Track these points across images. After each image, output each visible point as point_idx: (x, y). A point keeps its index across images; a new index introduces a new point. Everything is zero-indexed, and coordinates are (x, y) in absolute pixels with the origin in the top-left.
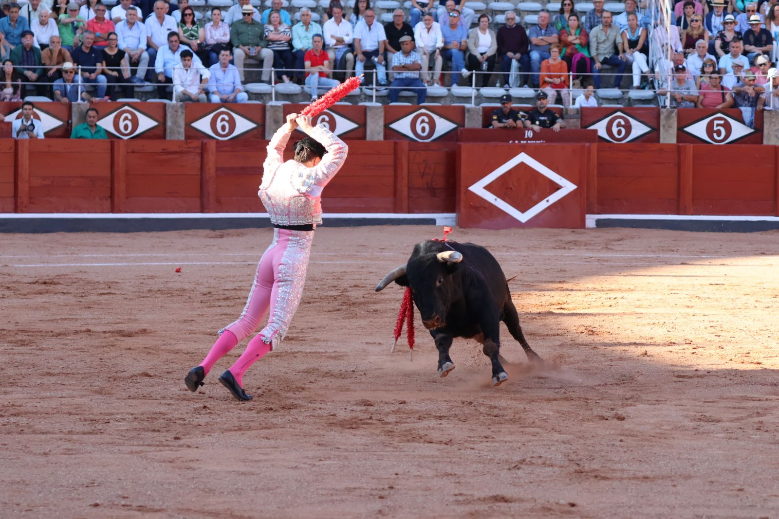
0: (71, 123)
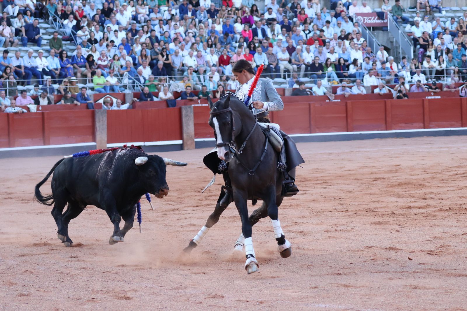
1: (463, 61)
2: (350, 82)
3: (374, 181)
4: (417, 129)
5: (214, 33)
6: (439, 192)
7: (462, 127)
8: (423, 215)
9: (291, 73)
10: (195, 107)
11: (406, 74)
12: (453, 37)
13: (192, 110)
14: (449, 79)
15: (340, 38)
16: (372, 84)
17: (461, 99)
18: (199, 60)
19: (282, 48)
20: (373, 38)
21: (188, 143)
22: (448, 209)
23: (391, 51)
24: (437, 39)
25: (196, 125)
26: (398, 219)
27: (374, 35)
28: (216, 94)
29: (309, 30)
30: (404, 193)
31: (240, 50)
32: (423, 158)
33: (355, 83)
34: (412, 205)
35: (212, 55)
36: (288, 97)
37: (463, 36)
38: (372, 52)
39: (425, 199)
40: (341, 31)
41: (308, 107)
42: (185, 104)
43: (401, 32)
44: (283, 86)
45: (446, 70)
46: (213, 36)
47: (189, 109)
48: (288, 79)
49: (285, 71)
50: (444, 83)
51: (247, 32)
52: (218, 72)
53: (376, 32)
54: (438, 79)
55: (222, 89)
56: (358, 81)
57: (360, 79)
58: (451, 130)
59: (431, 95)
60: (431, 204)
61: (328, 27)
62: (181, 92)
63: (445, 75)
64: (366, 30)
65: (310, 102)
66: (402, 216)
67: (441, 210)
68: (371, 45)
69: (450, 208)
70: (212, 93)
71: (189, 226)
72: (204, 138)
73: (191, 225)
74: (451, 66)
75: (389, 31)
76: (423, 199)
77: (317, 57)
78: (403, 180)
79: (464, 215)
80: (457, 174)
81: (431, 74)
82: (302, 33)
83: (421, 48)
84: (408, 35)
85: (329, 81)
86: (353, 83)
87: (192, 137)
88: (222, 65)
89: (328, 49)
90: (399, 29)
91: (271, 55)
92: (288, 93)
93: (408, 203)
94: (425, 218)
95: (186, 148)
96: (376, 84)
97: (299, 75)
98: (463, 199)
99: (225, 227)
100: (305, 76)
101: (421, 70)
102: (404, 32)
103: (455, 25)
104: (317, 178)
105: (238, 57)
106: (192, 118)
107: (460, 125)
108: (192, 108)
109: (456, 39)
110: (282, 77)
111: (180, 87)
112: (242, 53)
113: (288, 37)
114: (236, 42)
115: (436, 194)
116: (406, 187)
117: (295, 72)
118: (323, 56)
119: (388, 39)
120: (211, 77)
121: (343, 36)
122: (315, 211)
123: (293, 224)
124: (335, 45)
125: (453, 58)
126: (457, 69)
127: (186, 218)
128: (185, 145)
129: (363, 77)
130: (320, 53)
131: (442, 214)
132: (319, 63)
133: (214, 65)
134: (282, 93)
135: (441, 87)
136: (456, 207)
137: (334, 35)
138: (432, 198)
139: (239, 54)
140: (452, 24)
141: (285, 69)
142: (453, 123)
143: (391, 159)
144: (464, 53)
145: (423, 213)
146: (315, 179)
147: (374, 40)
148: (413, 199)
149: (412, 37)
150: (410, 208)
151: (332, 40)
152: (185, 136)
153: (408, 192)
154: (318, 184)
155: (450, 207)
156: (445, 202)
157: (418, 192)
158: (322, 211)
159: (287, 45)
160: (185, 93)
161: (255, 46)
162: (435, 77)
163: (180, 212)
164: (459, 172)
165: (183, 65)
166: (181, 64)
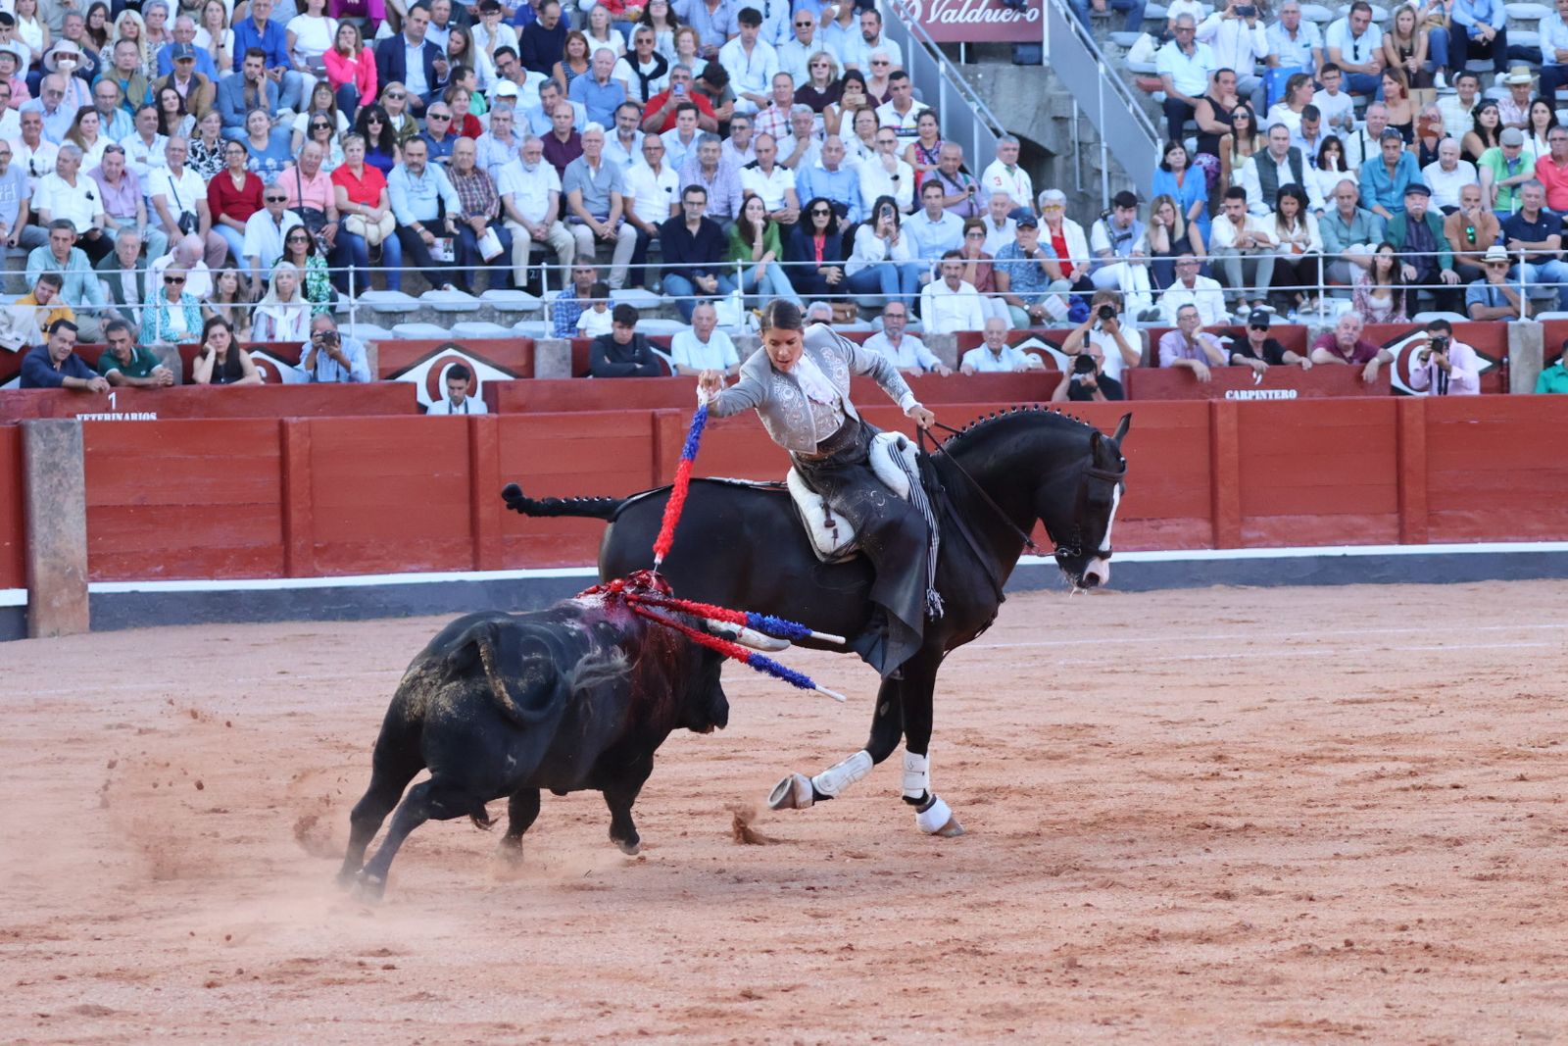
0: (1508, 363)
1: (1410, 218)
2: (854, 313)
3: (974, 802)
4: (1181, 548)
5: (189, 60)
6: (1293, 864)
7: (1402, 541)
8: (1221, 974)
9: (567, 267)
10: (89, 426)
11: (1131, 279)
12: (1361, 100)
13: (79, 440)
14: (1343, 307)
15: (805, 95)
16: (962, 326)
17: (1398, 405)
18: (110, 192)
19: (519, 143)
20: (970, 98)
21: (56, 604)
22: (1340, 945)
23: (1058, 163)
24: (1284, 105)
25: (94, 513)
26: (1098, 992)
27: (974, 83)
28: (198, 361)
29: (658, 57)
30: (1120, 864)
31: (314, 147)
32: (1209, 694)
33: (878, 320)
34: (1167, 923)
35: (177, 171)
36: (554, 385)
37: (1413, 94)
38: (963, 170)
39: (1228, 896)
40: (811, 66)
41: (648, 432)
42: (44, 412)
43: (1108, 73)
44: (525, 328)
45: (1327, 260)
46: (182, 78)
47: (64, 437)
48: (550, 296)
49: (535, 258)
50: (1315, 324)
51: (352, 59)
52: (208, 255)
53: (983, 69)
54: (1287, 302)
55: (226, 342)
56: (895, 308)
57: (901, 300)
58: (1344, 556)
59: (1249, 385)
60: (1255, 923)
61: (749, 43)
62: (25, 349)
63: (1321, 285)
64: (936, 57)
65: (657, 411)
66: (1118, 981)
67: (1307, 952)
68: (959, 132)
69: (1348, 943)
70: (177, 356)
71: (80, 1018)
72: (134, 577)
73: (85, 1010)
74: (1347, 242)
75: (1046, 63)
76: (1217, 895)
77: (695, 189)
78: (1117, 800)
79: (1419, 977)
80: (1379, 777)
81: (1250, 280)
82: (623, 71)
83: (1201, 149)
84: (1139, 85)
85: (749, 307)
86: (869, 319)
87: (74, 573)
88: (224, 217)
89: (741, 146)
90: (1095, 56)
91: (470, 175)
92: (550, 366)
93: (1142, 914)
94: (1229, 991)
95: (43, 628)
96: (979, 326)
97: (607, 273)
98: (1412, 897)
99: (254, 1021)
100: (635, 279)
101: (1201, 257)
102: (1119, 72)
103: (1374, 40)
104: (695, 784)
105: (304, 183)
106: (78, 479)
107: (1395, 531)
108: (79, 429)
109: (1376, 109)
110: (522, 281)
111: (16, 325)
112: (324, 163)
113: (553, 90)
114: (297, 110)
115: (1278, 872)
116: (1134, 835)
117: (586, 259)
118: (719, 185)
119: (1045, 105)
120: (174, 282)
121: (820, 90)
122: (694, 947)
123: (588, 1011)
124: (780, 130)
125: (1360, 204)
126: (1384, 260)
127: (61, 978)
128: (40, 611)
129: (919, 288)
130: (708, 167)
131: (1314, 970)
132: (703, 219)
133: (186, 223)
134: (521, 362)
135: (1300, 341)
136: (1379, 937)
137: (776, 86)
138: (1262, 893)
139: (307, 170)
140: (1356, 37)
141: (536, 248)
142: (1359, 520)
143: (1054, 694)
144: (1415, 180)
145: (1220, 966)
146: (684, 790)
147: (974, 107)
148: (1167, 899)
149: (1161, 96)
150: (1154, 938)
151: (770, 104)
152: (40, 568)
153: (1140, 863)
154: (702, 813)
155: (1350, 937)
156: (1323, 913)
157: (1190, 860)
158: (725, 947)
159: (544, 127)
160: (45, 355)
161: (387, 127)
162: (1270, 293)
163: (32, 947)
164: (1391, 767)
165: (34, 218)
166: (25, 214)
